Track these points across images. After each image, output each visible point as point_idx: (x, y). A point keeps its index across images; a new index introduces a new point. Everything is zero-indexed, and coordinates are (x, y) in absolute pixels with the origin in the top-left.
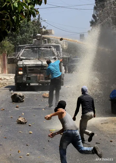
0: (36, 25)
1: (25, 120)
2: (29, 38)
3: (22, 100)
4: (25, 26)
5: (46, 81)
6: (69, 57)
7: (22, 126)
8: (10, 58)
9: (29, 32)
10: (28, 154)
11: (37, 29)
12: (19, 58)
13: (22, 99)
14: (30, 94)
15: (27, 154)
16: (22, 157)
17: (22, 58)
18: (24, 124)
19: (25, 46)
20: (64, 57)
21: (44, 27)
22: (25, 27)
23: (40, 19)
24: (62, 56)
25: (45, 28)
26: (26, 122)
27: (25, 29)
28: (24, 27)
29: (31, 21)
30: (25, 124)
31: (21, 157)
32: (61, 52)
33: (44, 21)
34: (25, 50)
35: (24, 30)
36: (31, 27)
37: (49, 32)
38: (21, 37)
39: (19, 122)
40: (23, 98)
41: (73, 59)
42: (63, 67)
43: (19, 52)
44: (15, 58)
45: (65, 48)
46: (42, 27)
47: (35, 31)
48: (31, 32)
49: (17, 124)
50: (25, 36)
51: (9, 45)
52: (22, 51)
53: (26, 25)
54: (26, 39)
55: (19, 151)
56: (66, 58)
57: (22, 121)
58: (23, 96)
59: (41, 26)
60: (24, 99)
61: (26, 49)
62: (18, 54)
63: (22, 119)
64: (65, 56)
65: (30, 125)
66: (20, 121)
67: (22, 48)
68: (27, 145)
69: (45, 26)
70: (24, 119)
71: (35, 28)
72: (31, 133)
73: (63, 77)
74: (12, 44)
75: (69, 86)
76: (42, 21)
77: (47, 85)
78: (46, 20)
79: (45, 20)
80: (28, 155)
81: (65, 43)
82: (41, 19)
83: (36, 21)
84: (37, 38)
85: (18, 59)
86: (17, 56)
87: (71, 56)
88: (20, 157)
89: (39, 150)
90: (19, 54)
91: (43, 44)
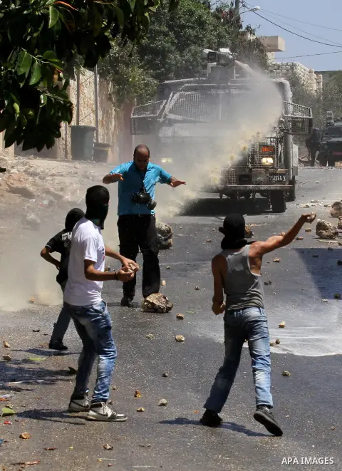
0: (227, 22)
1: (167, 302)
2: (203, 61)
3: (164, 243)
4: (193, 23)
5: (242, 187)
6: (311, 117)
7: (158, 319)
8: (136, 116)
9: (202, 41)
10: (164, 401)
11: (229, 34)
12: (165, 117)
13: (166, 240)
14: (192, 224)
15: (160, 402)
16: (143, 409)
17: (172, 116)
18: (163, 313)
19: (182, 84)
20: (297, 118)
21: (248, 28)
22: (193, 28)
23: (241, 5)
24: (289, 115)
25: (252, 32)
26: (169, 309)
27: (192, 32)
28: (188, 27)
29: (212, 11)
30: (167, 312)
31: (141, 411)
32: (290, 101)
33: (252, 10)
34: (181, 96)
35: (189, 35)
36: (211, 28)
37: (262, 42)
38: (178, 57)
39: (148, 308)
40: (170, 238)
41: (336, 124)
42: (294, 145)
43: (165, 101)
44: (150, 117)
45: (316, 91)
46: (243, 29)
47: (223, 40)
48: (209, 41)
49: (144, 311)
50: (192, 55)
51: (144, 80)
52: (174, 98)
53: (196, 20)
54: (195, 63)
55: (136, 393)
56: (303, 120)
57: (157, 303)
58: (169, 231)
59: (241, 27)
60: (170, 240)
61: (184, 90)
62: (162, 107)
63: (159, 299)
64: (299, 115)
65: (180, 315)
66: (153, 304)
67: (175, 88)
68: (165, 376)
69: (253, 28)
70: (165, 298)
71: (221, 29)
72: (181, 341)
73: (294, 177)
74: (152, 76)
75: (311, 204)
76: (246, 9)
77: (243, 197)
78: (259, 7)
79: (256, 9)
80: (163, 405)
81: (315, 76)
82: (244, 6)
83: (227, 10)
84: (218, 61)
85: (162, 120)
86: (158, 112)
87: (330, 114)
88: (138, 411)
89: (198, 391)
90: (164, 107)
91: (237, 77)
